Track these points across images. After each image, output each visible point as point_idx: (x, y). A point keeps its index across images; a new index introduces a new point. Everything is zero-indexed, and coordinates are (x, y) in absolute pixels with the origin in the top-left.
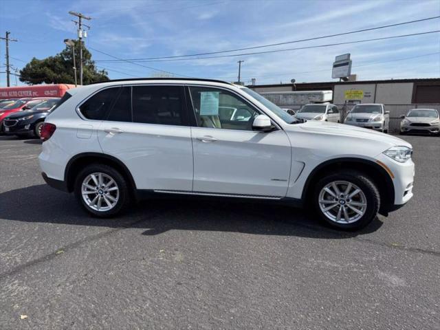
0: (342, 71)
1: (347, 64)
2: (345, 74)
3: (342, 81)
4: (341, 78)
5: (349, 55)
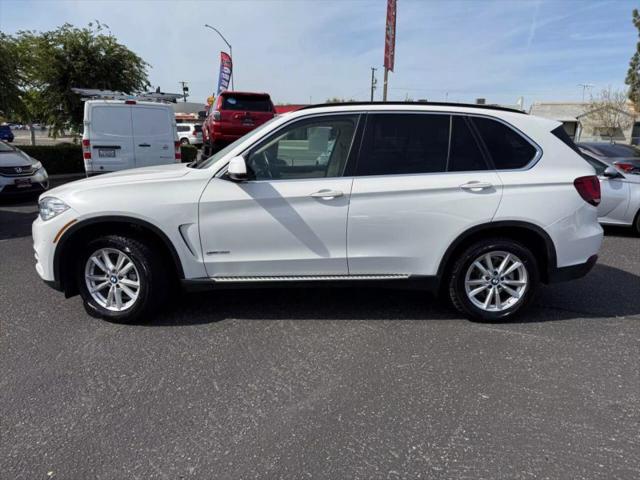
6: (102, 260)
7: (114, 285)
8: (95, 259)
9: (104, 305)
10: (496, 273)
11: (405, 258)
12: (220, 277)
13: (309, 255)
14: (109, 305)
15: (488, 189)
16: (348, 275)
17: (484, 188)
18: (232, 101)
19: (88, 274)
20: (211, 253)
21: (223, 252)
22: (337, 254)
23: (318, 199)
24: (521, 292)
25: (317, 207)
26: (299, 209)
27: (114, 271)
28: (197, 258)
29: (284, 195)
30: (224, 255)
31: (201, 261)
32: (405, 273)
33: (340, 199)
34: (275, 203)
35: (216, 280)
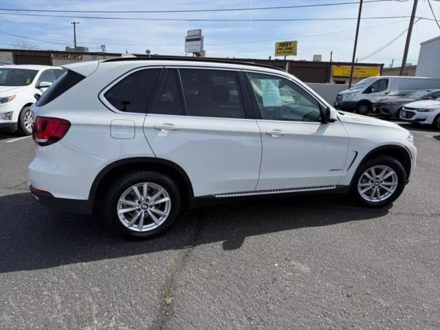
0: (195, 46)
1: (199, 39)
2: (198, 50)
3: (195, 56)
4: (194, 53)
5: (201, 30)
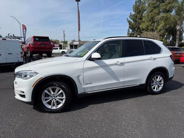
6: (49, 91)
7: (54, 99)
8: (46, 91)
9: (50, 108)
10: (157, 81)
11: (140, 79)
12: (89, 91)
13: (114, 81)
14: (51, 107)
15: (155, 59)
16: (124, 86)
17: (154, 59)
18: (37, 39)
19: (43, 97)
20: (87, 84)
21: (90, 83)
22: (122, 80)
23: (116, 64)
24: (162, 85)
25: (116, 66)
26: (112, 68)
27: (54, 94)
28: (82, 86)
29: (108, 64)
30: (91, 84)
31: (83, 87)
32: (138, 84)
33: (122, 64)
34: (105, 66)
35: (88, 93)
